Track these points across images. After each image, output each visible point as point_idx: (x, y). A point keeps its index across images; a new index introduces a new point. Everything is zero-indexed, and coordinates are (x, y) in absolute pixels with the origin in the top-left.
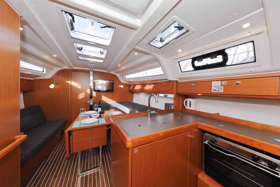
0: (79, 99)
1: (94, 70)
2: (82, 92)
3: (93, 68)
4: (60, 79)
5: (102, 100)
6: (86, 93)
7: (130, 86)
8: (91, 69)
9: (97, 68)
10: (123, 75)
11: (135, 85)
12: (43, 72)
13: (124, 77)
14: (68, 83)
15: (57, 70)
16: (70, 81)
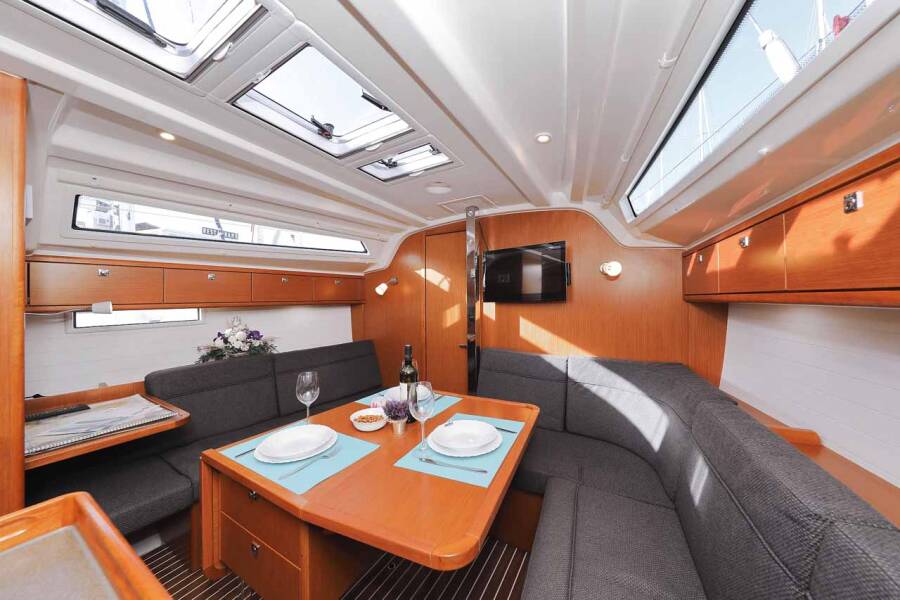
2: (453, 305)
3: (474, 210)
5: (522, 340)
7: (686, 255)
8: (468, 212)
10: (611, 202)
11: (707, 248)
12: (366, 252)
13: (623, 204)
14: (420, 276)
15: (395, 241)
16: (423, 270)
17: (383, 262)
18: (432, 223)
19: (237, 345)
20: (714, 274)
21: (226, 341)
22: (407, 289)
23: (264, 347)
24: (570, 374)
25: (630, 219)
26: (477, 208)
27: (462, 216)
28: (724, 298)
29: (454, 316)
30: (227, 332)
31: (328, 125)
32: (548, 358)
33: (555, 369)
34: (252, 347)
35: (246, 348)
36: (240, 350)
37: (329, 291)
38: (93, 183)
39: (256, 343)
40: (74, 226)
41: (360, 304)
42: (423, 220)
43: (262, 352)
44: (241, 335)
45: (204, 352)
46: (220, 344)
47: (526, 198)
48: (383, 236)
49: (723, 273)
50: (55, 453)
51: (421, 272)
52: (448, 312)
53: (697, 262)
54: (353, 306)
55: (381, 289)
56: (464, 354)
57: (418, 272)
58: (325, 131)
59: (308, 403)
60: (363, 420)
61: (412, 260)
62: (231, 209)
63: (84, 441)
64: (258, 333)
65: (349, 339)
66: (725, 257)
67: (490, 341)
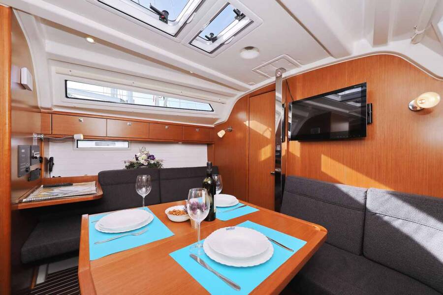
12: (213, 111)
14: (245, 125)
15: (231, 103)
16: (247, 122)
17: (224, 117)
18: (253, 88)
19: (142, 161)
21: (137, 159)
22: (239, 135)
23: (157, 165)
24: (369, 206)
26: (283, 70)
27: (273, 79)
29: (266, 153)
30: (138, 155)
31: (164, 11)
33: (352, 198)
34: (149, 164)
35: (146, 164)
36: (143, 165)
38: (70, 73)
39: (152, 162)
40: (67, 97)
41: (212, 144)
42: (246, 86)
43: (155, 167)
44: (145, 157)
45: (127, 164)
46: (134, 160)
47: (326, 50)
48: (223, 100)
50: (36, 203)
51: (247, 123)
52: (263, 150)
54: (208, 145)
55: (221, 134)
56: (272, 179)
57: (245, 123)
58: (163, 17)
59: (144, 196)
60: (175, 213)
61: (242, 116)
62: (134, 85)
63: (51, 199)
64: (153, 156)
67: (296, 171)
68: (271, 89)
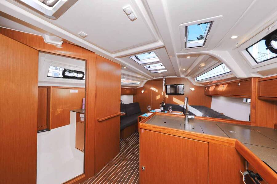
0: (157, 100)
1: (166, 77)
2: (159, 95)
3: (165, 76)
4: (147, 86)
5: (174, 102)
6: (161, 96)
7: (205, 88)
8: (164, 77)
9: (168, 76)
10: (193, 78)
11: (209, 87)
12: (139, 84)
13: (195, 79)
15: (145, 82)
17: (142, 86)
18: (154, 78)
20: (210, 91)
24: (184, 108)
25: (196, 81)
28: (212, 95)
29: (159, 97)
32: (180, 105)
33: (181, 107)
37: (128, 92)
41: (136, 95)
42: (152, 78)
47: (176, 75)
48: (142, 80)
49: (212, 91)
51: (151, 88)
52: (157, 96)
53: (207, 89)
54: (133, 95)
55: (143, 92)
65: (133, 102)
66: (211, 89)
68: (162, 80)
